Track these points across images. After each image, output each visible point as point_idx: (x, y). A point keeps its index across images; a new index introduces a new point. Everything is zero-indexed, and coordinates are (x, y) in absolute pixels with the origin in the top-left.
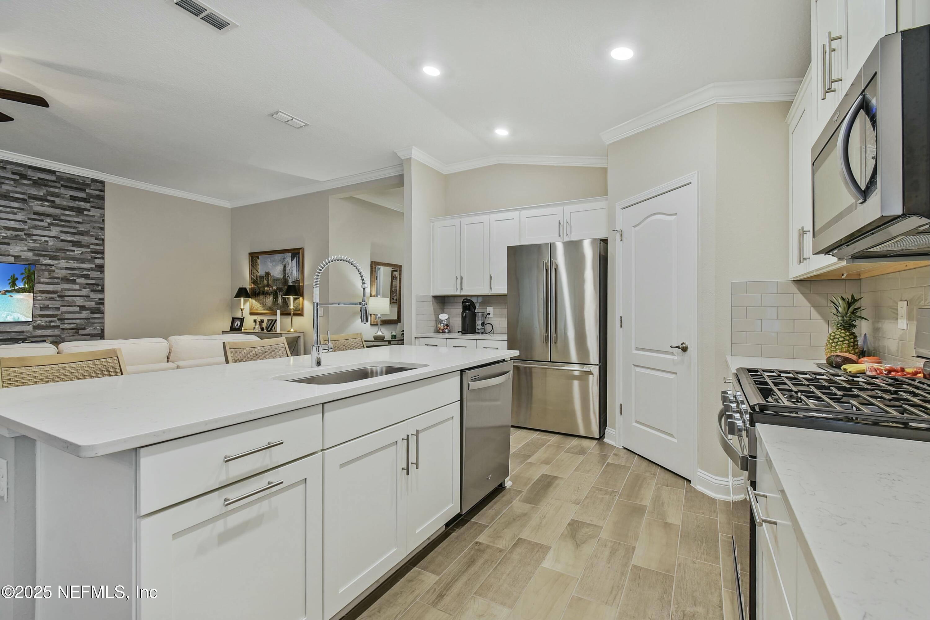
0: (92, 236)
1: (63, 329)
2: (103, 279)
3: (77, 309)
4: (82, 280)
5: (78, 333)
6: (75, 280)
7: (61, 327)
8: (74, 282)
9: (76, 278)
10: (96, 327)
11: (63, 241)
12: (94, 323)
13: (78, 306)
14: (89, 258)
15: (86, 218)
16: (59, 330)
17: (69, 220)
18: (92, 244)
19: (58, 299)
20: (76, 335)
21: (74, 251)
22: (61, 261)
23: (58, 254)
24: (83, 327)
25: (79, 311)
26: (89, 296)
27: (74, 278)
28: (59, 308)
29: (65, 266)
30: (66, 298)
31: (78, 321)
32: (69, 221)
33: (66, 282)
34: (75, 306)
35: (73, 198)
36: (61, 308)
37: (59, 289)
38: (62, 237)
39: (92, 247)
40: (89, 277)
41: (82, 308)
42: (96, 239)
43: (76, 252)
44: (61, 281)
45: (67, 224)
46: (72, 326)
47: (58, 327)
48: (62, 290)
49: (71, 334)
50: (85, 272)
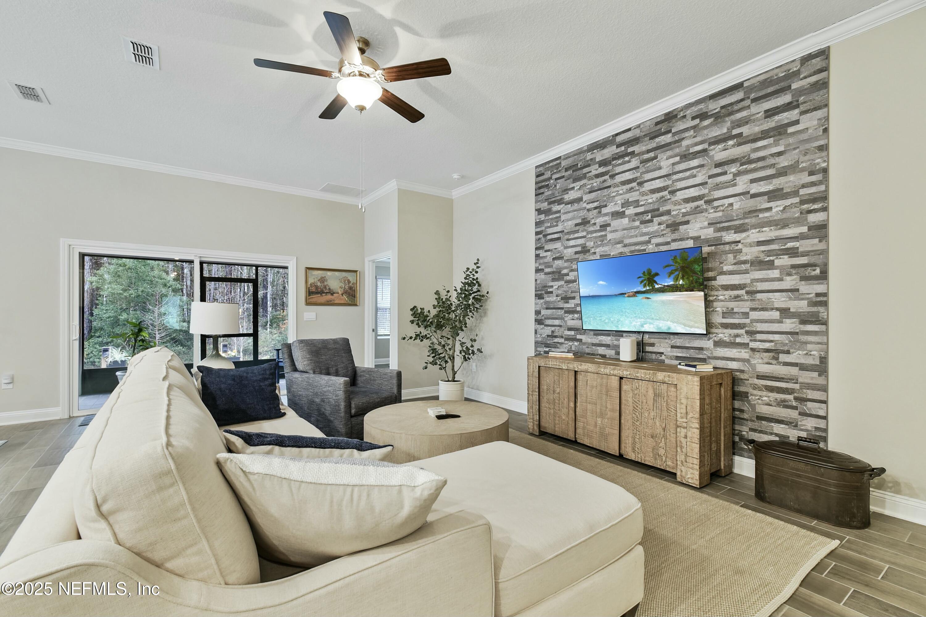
0: (803, 170)
1: (753, 350)
2: (825, 252)
3: (776, 315)
4: (785, 261)
5: (777, 359)
6: (773, 261)
7: (750, 347)
8: (770, 265)
9: (775, 257)
10: (811, 351)
11: (754, 196)
12: (806, 343)
13: (777, 309)
14: (796, 215)
15: (791, 140)
16: (747, 350)
17: (762, 155)
18: (803, 186)
19: (746, 297)
20: (774, 362)
21: (770, 209)
22: (750, 232)
23: (746, 221)
24: (786, 348)
25: (778, 318)
26: (798, 290)
27: (771, 258)
28: (748, 313)
29: (757, 240)
30: (759, 296)
31: (777, 337)
32: (763, 159)
33: (757, 268)
34: (772, 309)
35: (770, 113)
36: (751, 313)
37: (748, 281)
38: (752, 189)
39: (802, 192)
40: (798, 253)
41: (785, 312)
42: (811, 173)
43: (774, 210)
44: (751, 266)
45: (760, 164)
46: (767, 345)
47: (745, 345)
48: (751, 282)
49: (766, 360)
50: (790, 245)
